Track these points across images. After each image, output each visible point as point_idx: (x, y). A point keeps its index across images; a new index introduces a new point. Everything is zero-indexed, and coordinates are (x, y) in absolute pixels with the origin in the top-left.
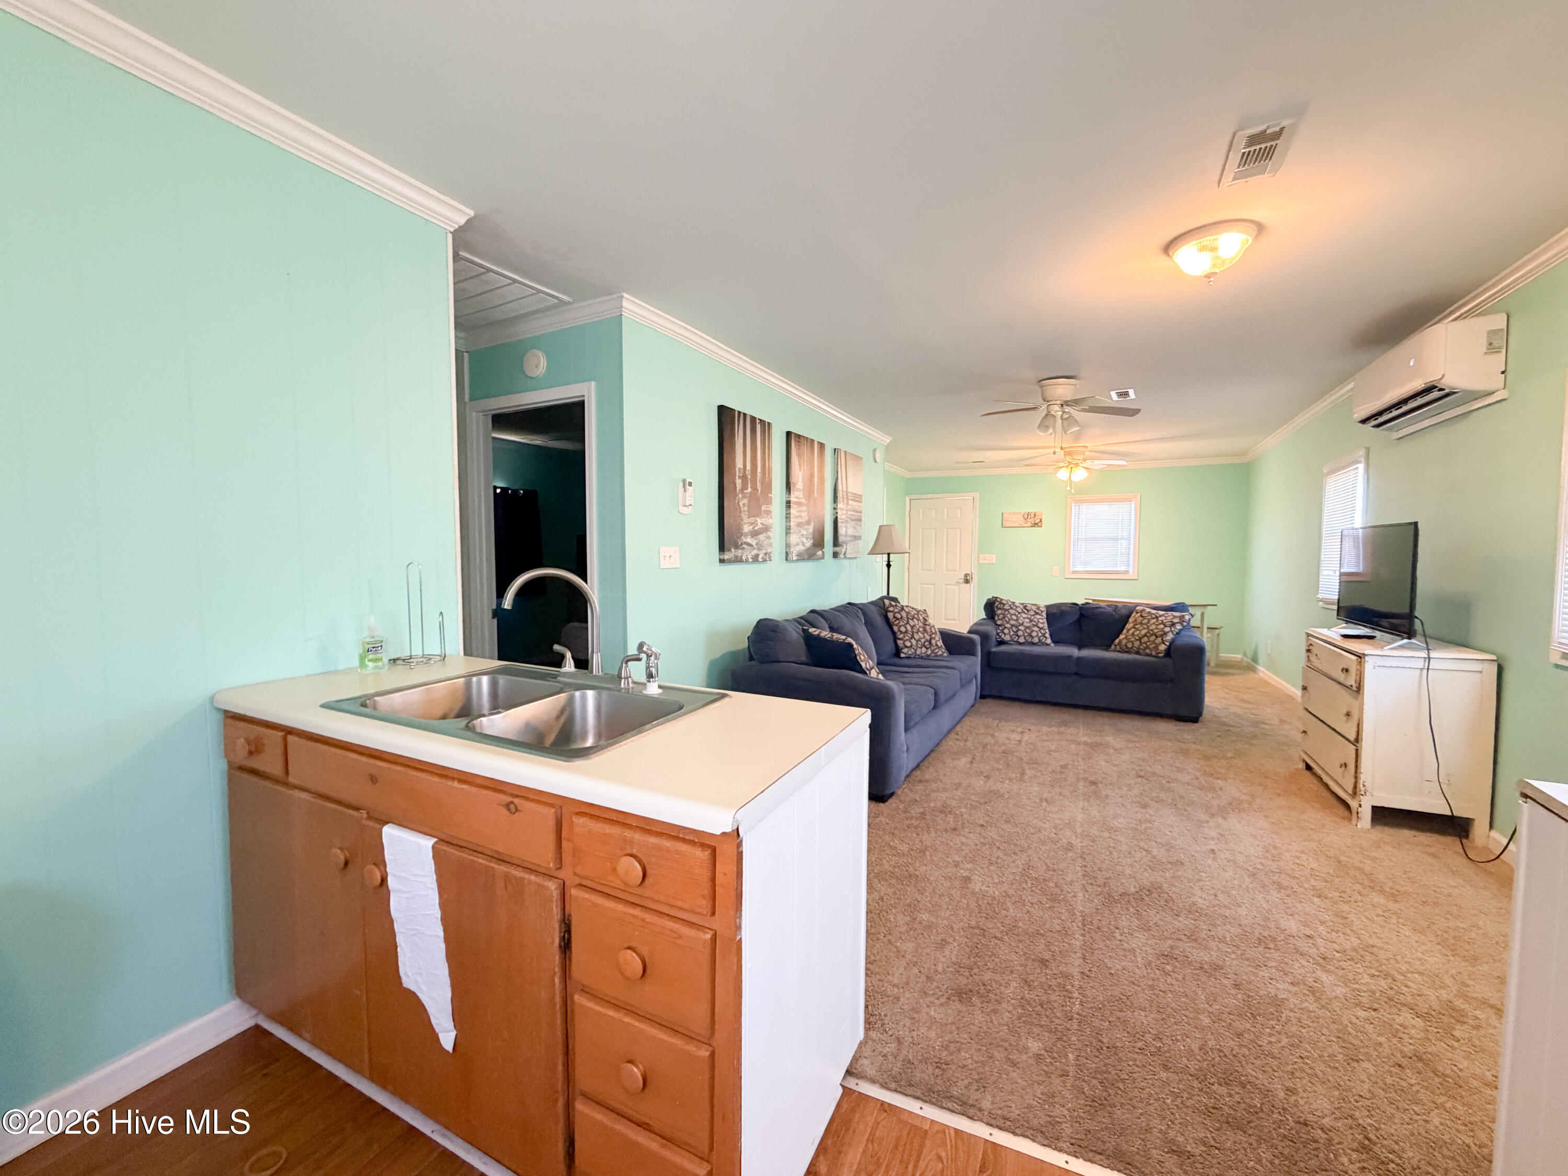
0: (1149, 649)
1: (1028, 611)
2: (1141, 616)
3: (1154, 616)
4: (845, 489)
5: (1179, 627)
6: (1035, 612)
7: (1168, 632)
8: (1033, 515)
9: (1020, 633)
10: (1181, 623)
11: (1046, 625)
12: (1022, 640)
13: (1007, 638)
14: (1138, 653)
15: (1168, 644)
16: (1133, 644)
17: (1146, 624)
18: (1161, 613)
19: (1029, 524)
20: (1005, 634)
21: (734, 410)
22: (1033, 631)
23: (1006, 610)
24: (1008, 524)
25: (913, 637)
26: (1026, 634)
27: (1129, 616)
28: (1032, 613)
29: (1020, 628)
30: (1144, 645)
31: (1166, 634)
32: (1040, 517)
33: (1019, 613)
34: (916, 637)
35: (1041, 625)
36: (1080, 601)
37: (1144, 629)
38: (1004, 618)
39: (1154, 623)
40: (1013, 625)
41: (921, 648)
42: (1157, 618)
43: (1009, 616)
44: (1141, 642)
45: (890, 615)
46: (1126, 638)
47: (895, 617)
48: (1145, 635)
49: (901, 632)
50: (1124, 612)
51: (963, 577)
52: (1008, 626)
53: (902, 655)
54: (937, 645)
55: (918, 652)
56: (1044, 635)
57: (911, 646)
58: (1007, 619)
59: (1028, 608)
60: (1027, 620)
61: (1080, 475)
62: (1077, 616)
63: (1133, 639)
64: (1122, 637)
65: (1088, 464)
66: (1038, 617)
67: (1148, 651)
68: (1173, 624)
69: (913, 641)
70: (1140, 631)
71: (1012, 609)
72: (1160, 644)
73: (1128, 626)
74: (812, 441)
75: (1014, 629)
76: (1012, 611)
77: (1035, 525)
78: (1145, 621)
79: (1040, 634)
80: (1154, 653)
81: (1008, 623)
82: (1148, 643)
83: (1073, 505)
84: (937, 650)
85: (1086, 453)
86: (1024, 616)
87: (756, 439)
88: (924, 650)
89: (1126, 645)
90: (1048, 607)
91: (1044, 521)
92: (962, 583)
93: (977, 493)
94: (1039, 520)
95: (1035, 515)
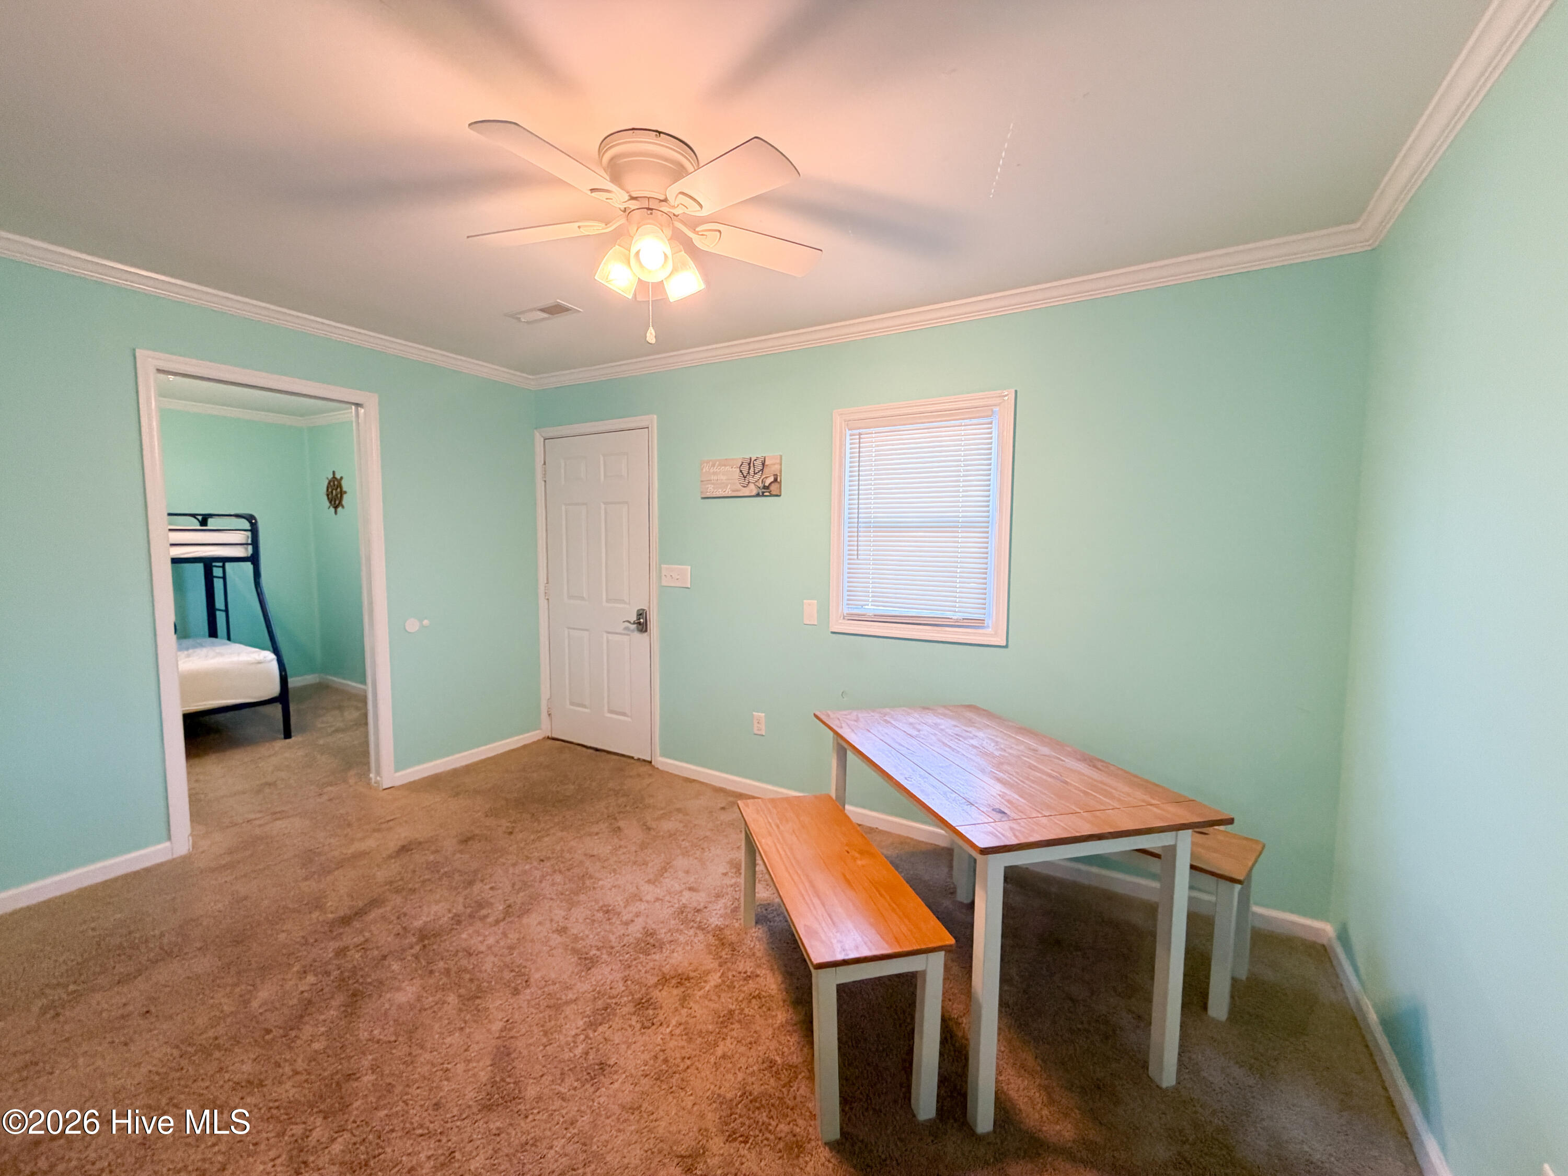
8: (758, 463)
19: (753, 489)
24: (712, 490)
32: (776, 469)
51: (634, 618)
77: (765, 491)
83: (847, 431)
91: (784, 479)
92: (633, 631)
93: (655, 416)
94: (772, 479)
95: (763, 464)
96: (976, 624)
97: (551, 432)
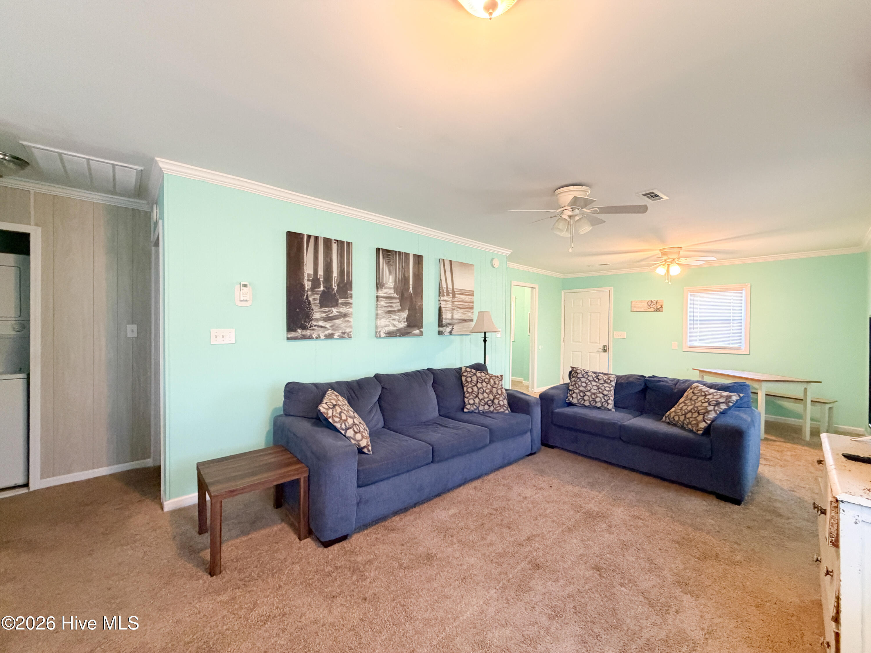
0: (691, 424)
1: (599, 380)
2: (693, 393)
3: (703, 394)
4: (450, 286)
5: (723, 407)
6: (605, 381)
7: (711, 411)
8: (655, 302)
9: (586, 398)
10: (726, 403)
11: (612, 392)
12: (587, 404)
13: (575, 401)
14: (682, 427)
15: (709, 422)
16: (679, 418)
17: (694, 400)
18: (712, 391)
19: (652, 309)
20: (573, 398)
21: (303, 235)
22: (597, 397)
23: (579, 378)
24: (635, 309)
25: (477, 396)
26: (591, 399)
27: (685, 391)
28: (602, 381)
29: (587, 393)
30: (688, 420)
31: (708, 412)
32: (661, 304)
33: (590, 381)
34: (481, 396)
35: (605, 393)
36: (647, 375)
37: (692, 405)
38: (575, 384)
39: (701, 401)
40: (581, 391)
41: (484, 405)
42: (706, 395)
43: (579, 383)
44: (685, 417)
45: (464, 379)
46: (675, 412)
47: (466, 380)
48: (690, 411)
49: (468, 393)
50: (683, 386)
51: (602, 348)
52: (577, 391)
53: (465, 410)
54: (499, 404)
55: (481, 408)
56: (607, 401)
57: (474, 404)
58: (577, 386)
59: (599, 377)
60: (596, 388)
61: (675, 270)
62: (642, 386)
63: (680, 414)
64: (673, 410)
65: (682, 261)
66: (606, 385)
67: (690, 426)
68: (718, 404)
69: (477, 400)
70: (688, 406)
71: (584, 377)
72: (701, 421)
73: (682, 400)
74: (407, 255)
75: (582, 394)
76: (583, 380)
77: (657, 310)
78: (695, 398)
79: (603, 400)
80: (694, 429)
81: (577, 388)
82: (691, 419)
83: (689, 294)
84: (499, 408)
85: (681, 253)
86: (594, 383)
87: (331, 253)
88: (486, 407)
89: (673, 418)
90: (618, 378)
91: (664, 307)
92: (601, 352)
93: (612, 288)
94: (660, 306)
95: (657, 302)
96: (739, 348)
97: (566, 291)
